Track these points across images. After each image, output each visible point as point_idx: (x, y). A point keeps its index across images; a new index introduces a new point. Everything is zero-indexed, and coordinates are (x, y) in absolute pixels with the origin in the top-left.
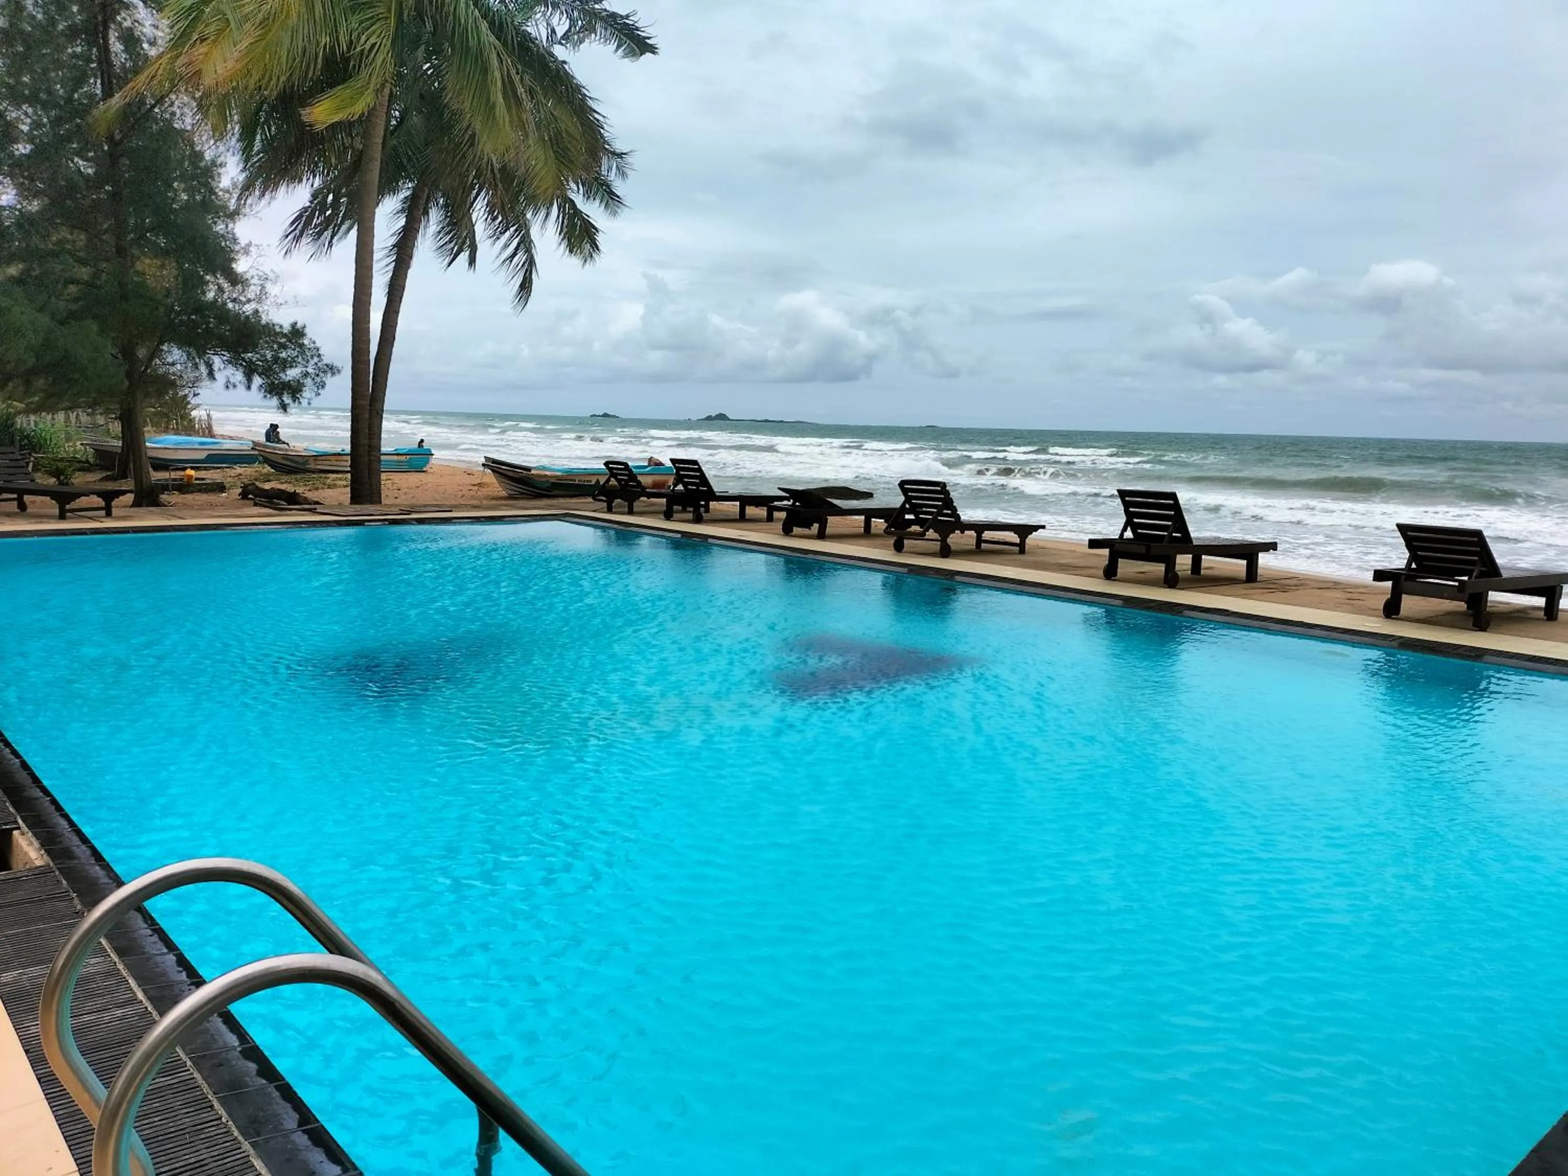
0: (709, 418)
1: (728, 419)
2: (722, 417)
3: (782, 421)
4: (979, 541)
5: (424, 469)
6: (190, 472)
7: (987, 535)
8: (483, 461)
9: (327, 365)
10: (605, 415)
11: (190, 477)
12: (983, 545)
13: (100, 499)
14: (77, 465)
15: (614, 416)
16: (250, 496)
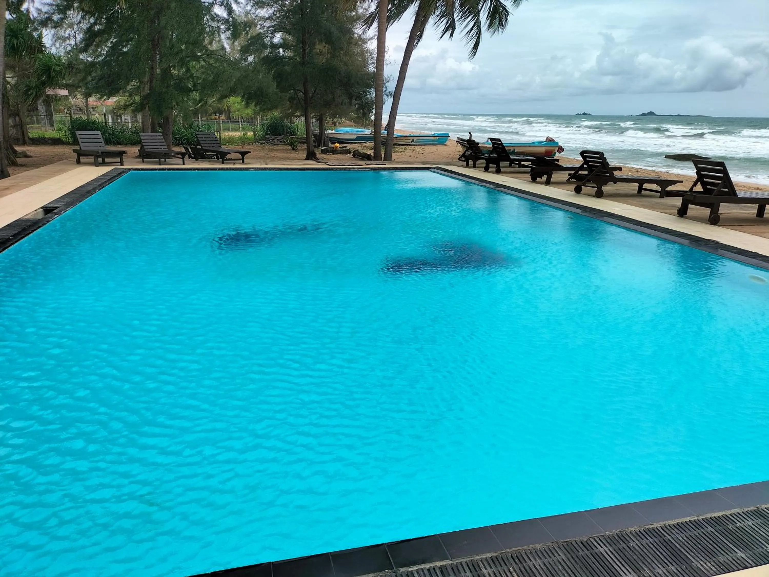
0: (644, 114)
1: (655, 114)
2: (651, 113)
3: (688, 116)
4: (640, 189)
5: (445, 144)
6: (337, 145)
7: (646, 186)
8: (457, 139)
9: (390, 92)
10: (584, 114)
11: (337, 147)
12: (643, 192)
13: (240, 155)
14: (299, 140)
15: (589, 114)
16: (356, 156)
